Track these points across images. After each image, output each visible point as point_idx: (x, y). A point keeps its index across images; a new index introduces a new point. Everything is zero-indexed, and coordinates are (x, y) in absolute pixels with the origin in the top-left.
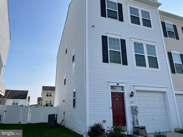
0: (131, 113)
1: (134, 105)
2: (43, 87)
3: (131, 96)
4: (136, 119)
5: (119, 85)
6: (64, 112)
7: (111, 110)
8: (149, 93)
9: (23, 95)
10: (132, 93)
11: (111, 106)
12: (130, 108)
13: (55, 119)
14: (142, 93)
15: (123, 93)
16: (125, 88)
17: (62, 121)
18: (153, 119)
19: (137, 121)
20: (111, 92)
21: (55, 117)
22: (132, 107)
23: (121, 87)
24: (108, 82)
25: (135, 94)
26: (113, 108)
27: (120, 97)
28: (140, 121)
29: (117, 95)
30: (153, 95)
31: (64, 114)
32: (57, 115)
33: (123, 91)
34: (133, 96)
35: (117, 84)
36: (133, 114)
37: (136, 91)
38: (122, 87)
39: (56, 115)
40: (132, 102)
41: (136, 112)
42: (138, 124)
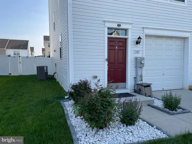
0: (133, 66)
1: (139, 55)
2: (44, 37)
3: (138, 43)
4: (140, 74)
5: (121, 27)
6: (56, 64)
7: (106, 63)
8: (164, 39)
9: (24, 45)
10: (140, 38)
11: (106, 57)
12: (134, 60)
13: (45, 72)
14: (153, 39)
15: (126, 39)
16: (130, 32)
17: (54, 74)
18: (163, 74)
19: (141, 76)
20: (108, 38)
21: (45, 69)
22: (136, 58)
23: (124, 31)
24: (104, 21)
25: (143, 40)
26: (108, 60)
27: (121, 44)
28: (145, 77)
29: (117, 42)
30: (169, 42)
31: (56, 66)
32: (47, 67)
33: (126, 35)
34: (140, 43)
35: (118, 25)
36: (136, 67)
37: (145, 36)
38: (126, 30)
39: (45, 67)
40: (138, 52)
41: (141, 65)
42: (142, 80)
